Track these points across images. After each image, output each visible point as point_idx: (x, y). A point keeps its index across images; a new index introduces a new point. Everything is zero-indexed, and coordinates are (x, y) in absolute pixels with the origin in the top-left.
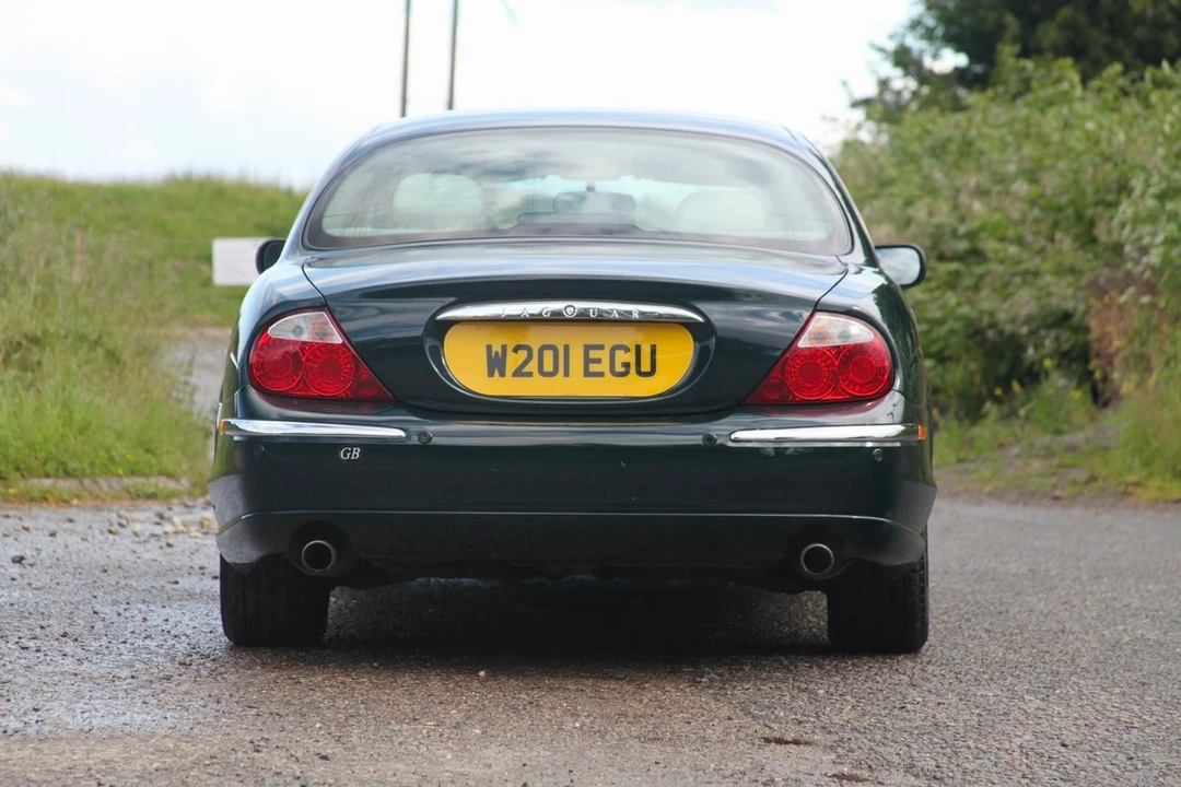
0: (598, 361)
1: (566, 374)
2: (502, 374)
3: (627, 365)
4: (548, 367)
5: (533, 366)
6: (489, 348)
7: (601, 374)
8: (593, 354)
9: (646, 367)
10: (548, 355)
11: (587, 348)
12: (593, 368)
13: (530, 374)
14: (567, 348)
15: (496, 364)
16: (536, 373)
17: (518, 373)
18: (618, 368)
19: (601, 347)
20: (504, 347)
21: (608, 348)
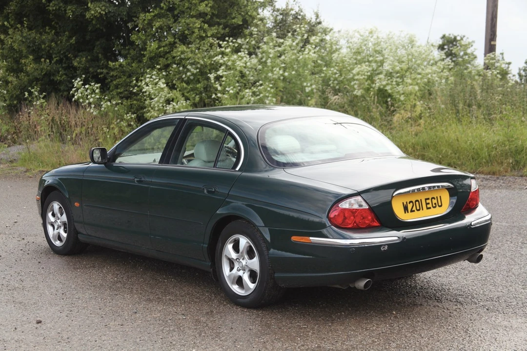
0: (429, 204)
1: (423, 210)
2: (408, 212)
3: (435, 204)
4: (418, 208)
5: (414, 208)
6: (403, 203)
7: (430, 208)
8: (428, 201)
9: (440, 204)
10: (417, 203)
11: (426, 199)
12: (428, 206)
13: (414, 211)
14: (421, 200)
15: (406, 209)
16: (416, 210)
17: (412, 211)
19: (428, 199)
20: (407, 202)
21: (430, 199)
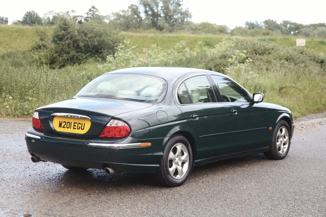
0: (76, 126)
1: (70, 128)
2: (61, 127)
4: (68, 127)
5: (65, 126)
6: (60, 121)
7: (76, 129)
8: (75, 124)
9: (83, 128)
10: (68, 124)
11: (75, 123)
13: (65, 128)
14: (71, 123)
15: (60, 125)
16: (66, 127)
17: (63, 127)
18: (79, 128)
19: (76, 123)
20: (62, 122)
21: (77, 123)
